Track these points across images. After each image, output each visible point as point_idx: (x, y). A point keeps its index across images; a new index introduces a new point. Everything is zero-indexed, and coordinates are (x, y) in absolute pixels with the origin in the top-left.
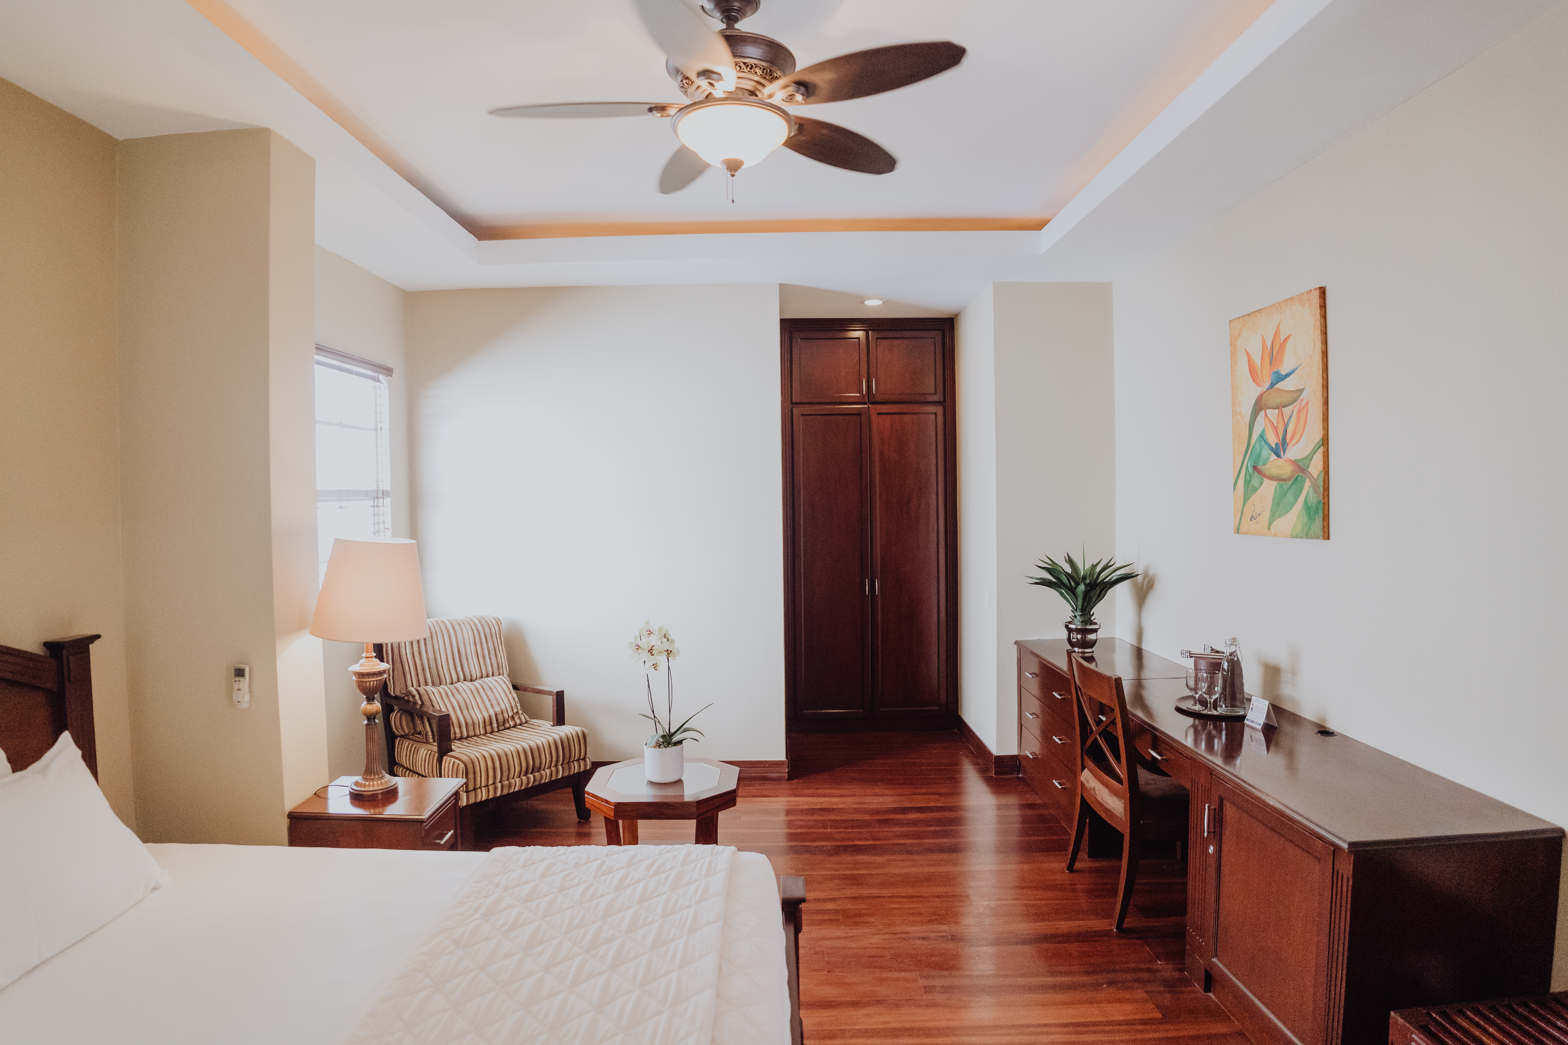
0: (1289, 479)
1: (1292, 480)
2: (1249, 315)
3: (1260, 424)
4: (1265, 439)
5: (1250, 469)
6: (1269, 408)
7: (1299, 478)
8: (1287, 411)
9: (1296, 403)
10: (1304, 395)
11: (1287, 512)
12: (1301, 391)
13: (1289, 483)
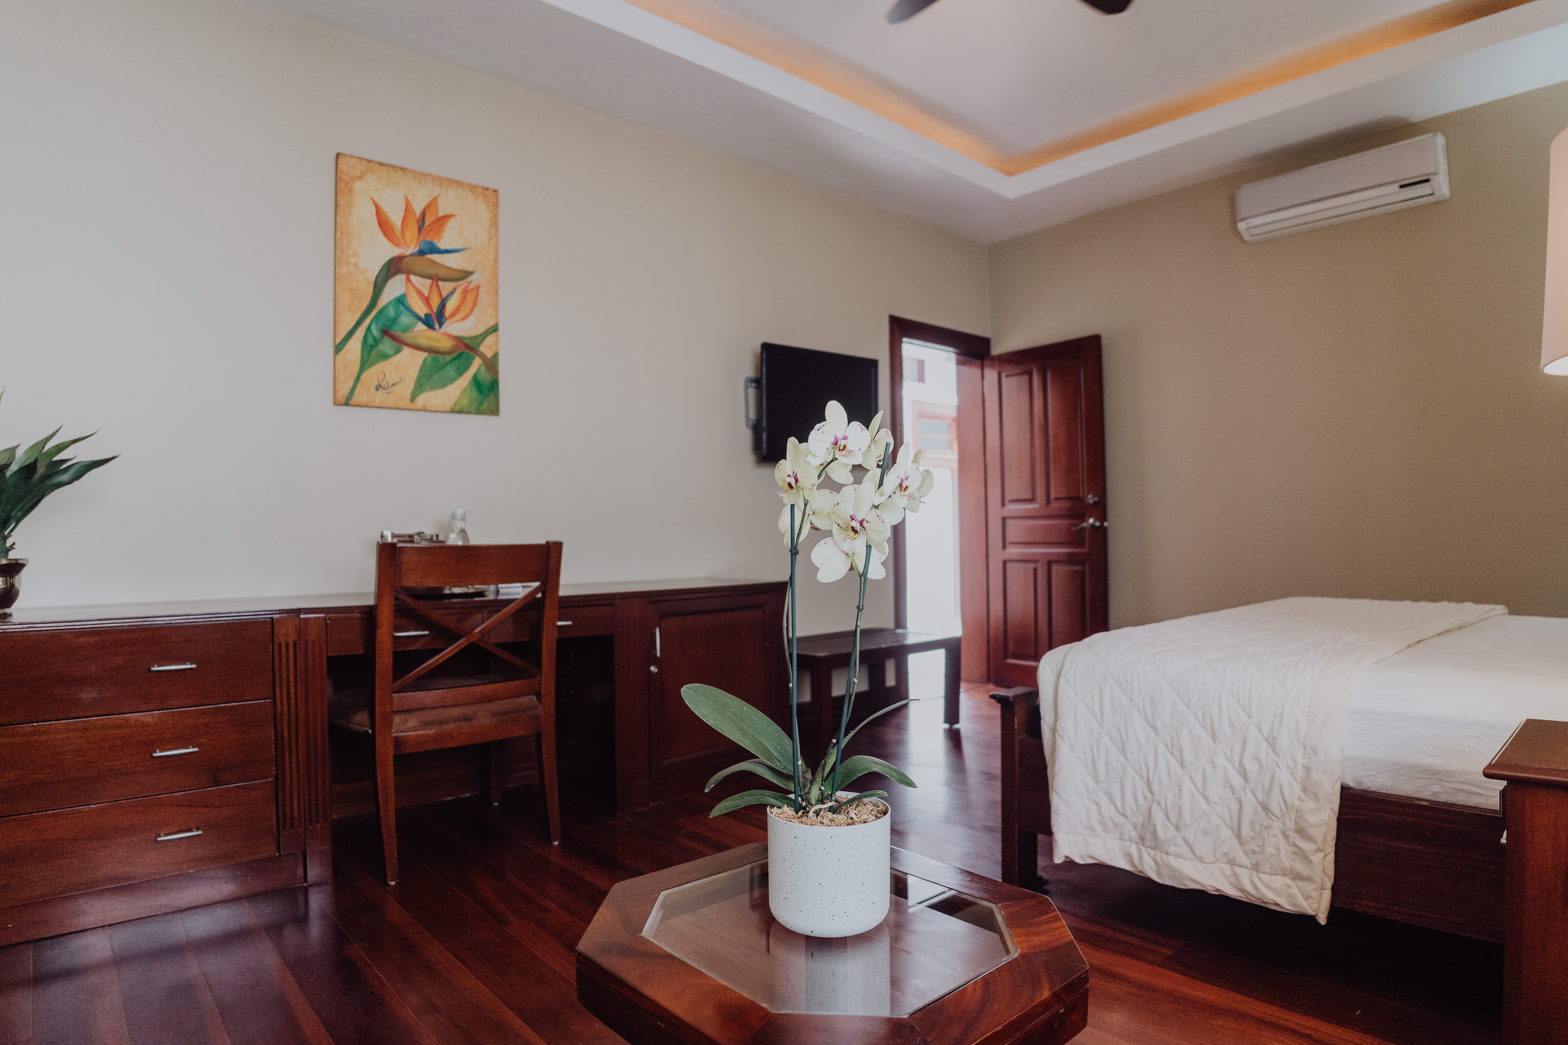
0: (449, 353)
1: (455, 355)
2: (381, 164)
3: (396, 287)
4: (406, 304)
5: (375, 332)
6: (415, 274)
7: (464, 355)
8: (446, 287)
9: (460, 283)
10: (472, 278)
11: (444, 385)
12: (469, 274)
13: (448, 358)
